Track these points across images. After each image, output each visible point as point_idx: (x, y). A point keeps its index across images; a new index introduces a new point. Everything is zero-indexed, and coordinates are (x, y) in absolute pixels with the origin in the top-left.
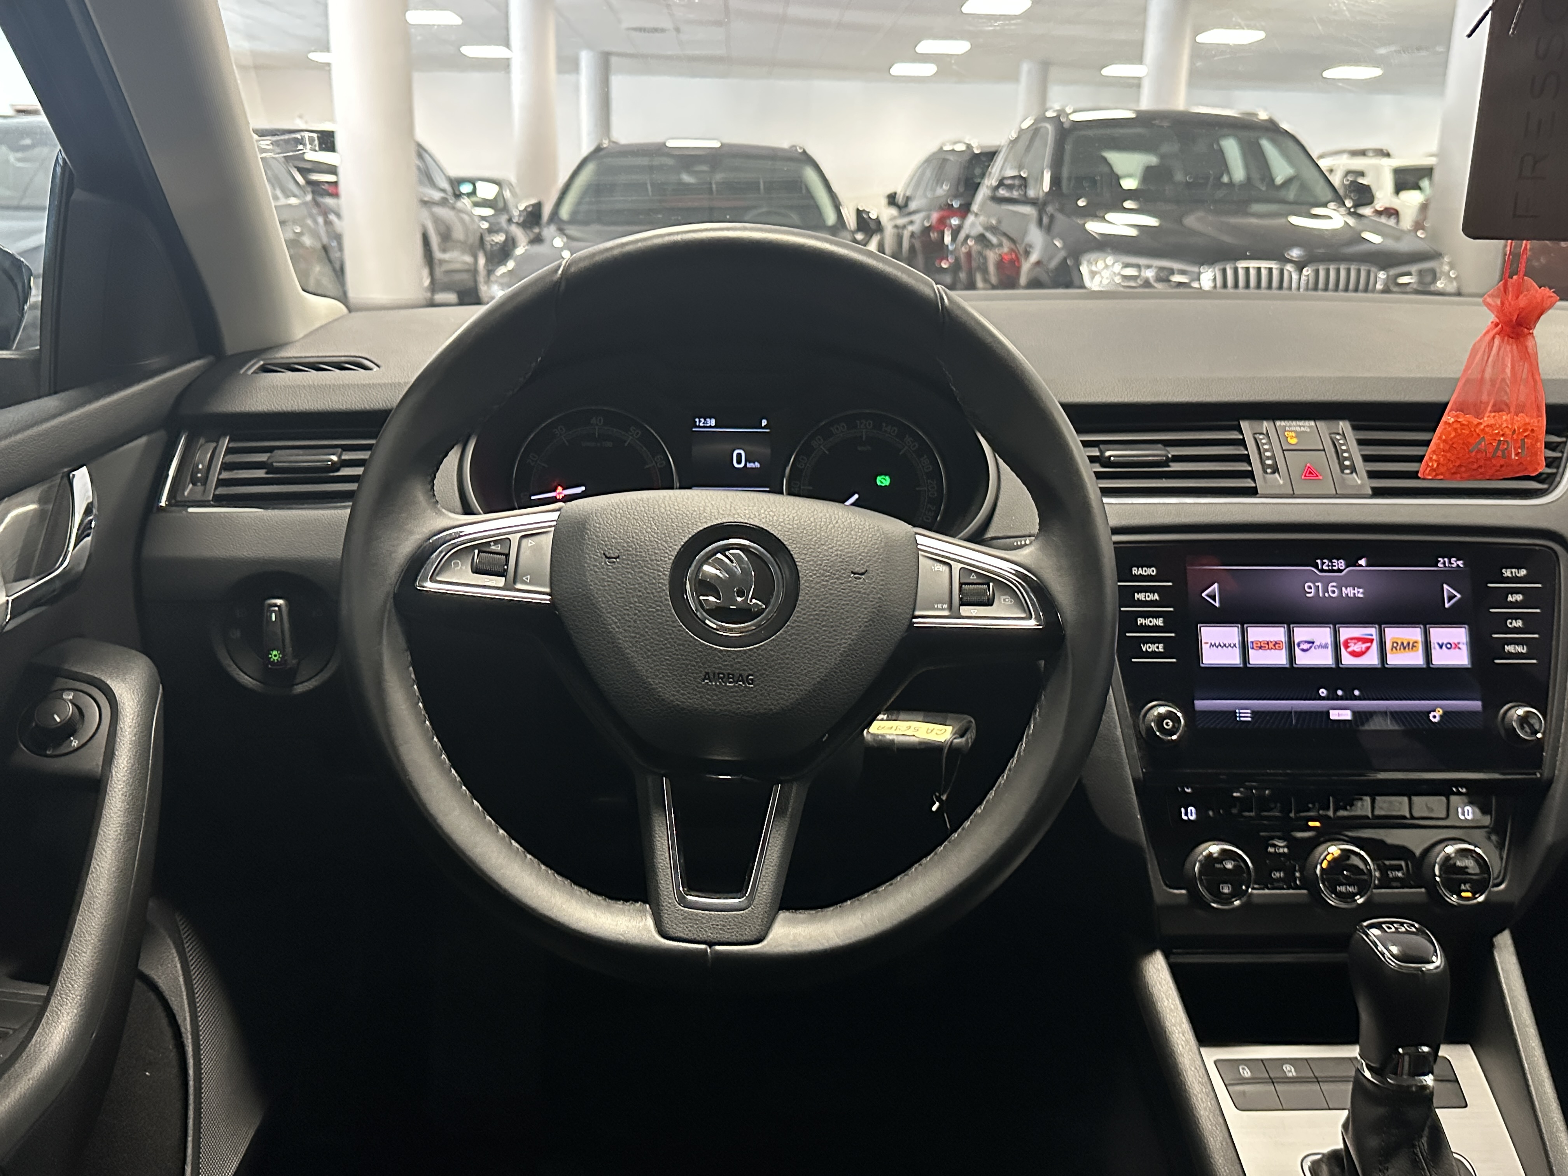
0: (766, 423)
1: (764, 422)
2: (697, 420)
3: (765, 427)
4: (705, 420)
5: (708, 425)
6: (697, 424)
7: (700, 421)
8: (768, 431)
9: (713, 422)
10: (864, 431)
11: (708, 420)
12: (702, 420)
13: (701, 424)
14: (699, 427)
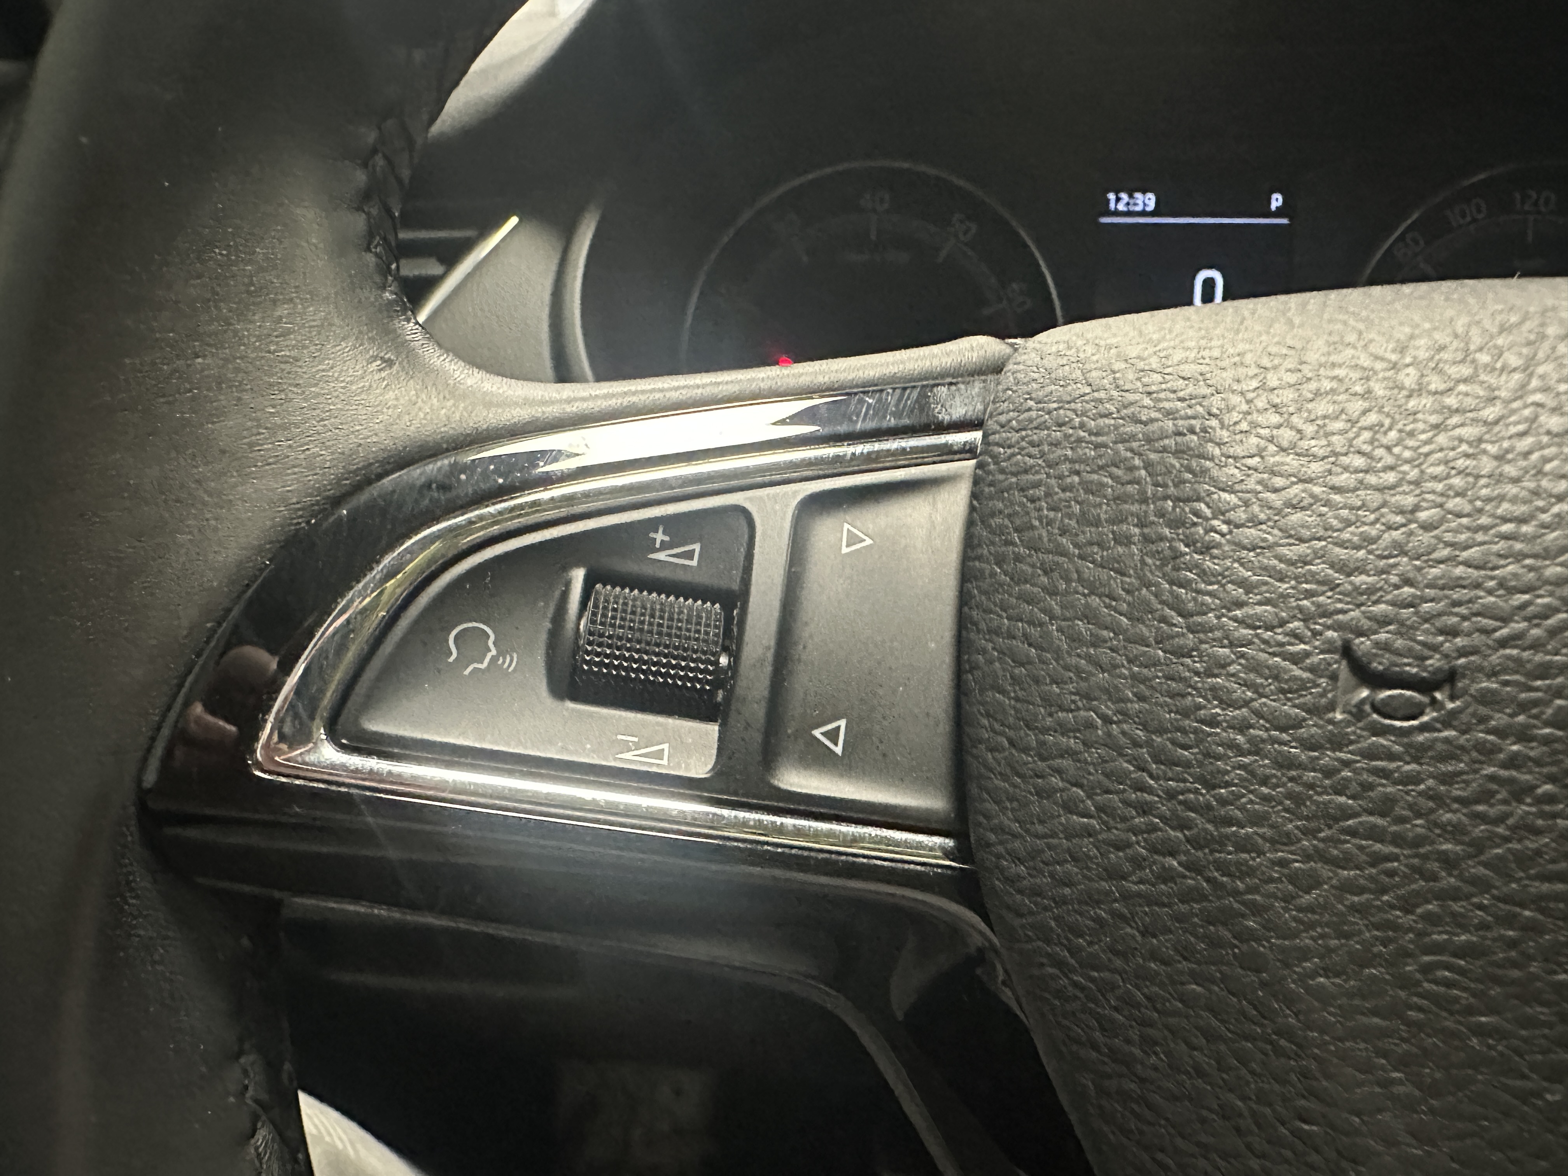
0: (1280, 203)
1: (1277, 201)
2: (1112, 196)
3: (1279, 213)
4: (1131, 196)
5: (1139, 208)
6: (1112, 206)
7: (1118, 200)
8: (1285, 221)
9: (1148, 201)
10: (1531, 218)
11: (1138, 195)
12: (1124, 196)
13: (1121, 207)
14: (1117, 213)
